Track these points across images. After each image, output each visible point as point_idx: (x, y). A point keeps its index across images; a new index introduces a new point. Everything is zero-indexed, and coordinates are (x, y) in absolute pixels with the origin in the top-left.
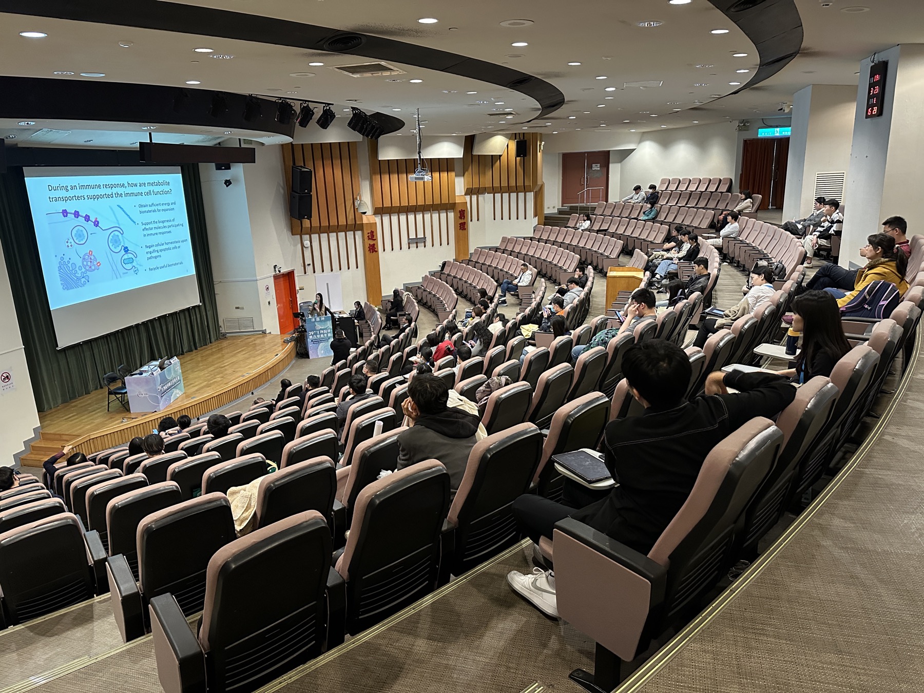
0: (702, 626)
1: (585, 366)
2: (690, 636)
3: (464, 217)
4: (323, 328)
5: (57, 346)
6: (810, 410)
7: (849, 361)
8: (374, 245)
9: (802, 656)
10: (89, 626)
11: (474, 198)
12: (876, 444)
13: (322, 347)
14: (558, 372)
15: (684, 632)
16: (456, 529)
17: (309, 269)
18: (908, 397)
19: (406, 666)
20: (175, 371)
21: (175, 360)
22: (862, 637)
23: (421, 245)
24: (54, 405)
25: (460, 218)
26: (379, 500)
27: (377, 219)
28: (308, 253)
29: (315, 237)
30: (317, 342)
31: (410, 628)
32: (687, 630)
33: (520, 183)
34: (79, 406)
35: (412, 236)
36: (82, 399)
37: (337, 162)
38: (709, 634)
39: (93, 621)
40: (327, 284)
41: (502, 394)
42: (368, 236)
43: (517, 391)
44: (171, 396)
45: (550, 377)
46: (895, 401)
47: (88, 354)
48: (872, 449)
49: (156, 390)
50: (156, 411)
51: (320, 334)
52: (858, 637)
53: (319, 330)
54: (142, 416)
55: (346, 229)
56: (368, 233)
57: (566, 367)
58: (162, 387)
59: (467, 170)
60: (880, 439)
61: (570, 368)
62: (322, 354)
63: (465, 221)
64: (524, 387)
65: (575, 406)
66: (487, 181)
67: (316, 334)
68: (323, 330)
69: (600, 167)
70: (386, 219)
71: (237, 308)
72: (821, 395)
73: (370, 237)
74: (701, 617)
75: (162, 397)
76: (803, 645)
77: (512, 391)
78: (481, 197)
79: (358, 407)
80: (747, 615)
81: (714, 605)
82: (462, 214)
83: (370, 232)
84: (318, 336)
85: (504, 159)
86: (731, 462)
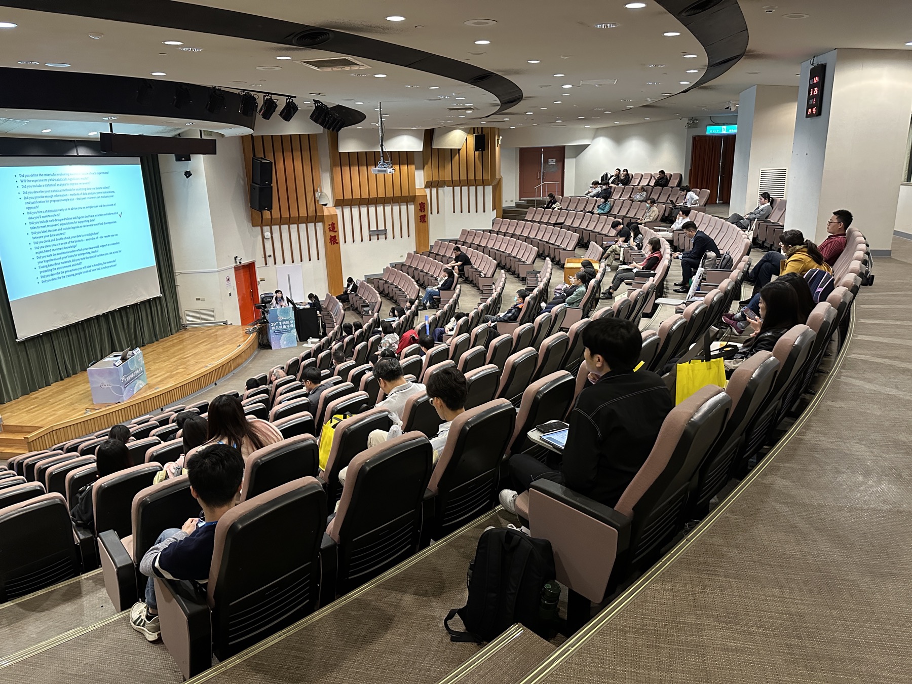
0: (662, 569)
1: (549, 350)
2: (652, 578)
3: (424, 209)
4: (285, 319)
5: (17, 338)
6: (754, 379)
7: (789, 338)
8: (335, 236)
9: (748, 591)
10: (79, 601)
11: (434, 191)
12: (814, 415)
13: (284, 338)
14: (524, 356)
15: (647, 575)
16: (436, 496)
17: (270, 261)
18: (842, 374)
19: (395, 618)
20: (138, 362)
21: (138, 351)
22: (799, 575)
23: (382, 237)
24: (14, 396)
25: (421, 210)
26: (369, 466)
27: (338, 212)
28: (268, 245)
29: (276, 228)
30: (279, 333)
31: (398, 585)
32: (649, 573)
33: (479, 177)
34: (40, 397)
35: (373, 228)
36: (43, 390)
37: (297, 154)
38: (669, 576)
39: (82, 596)
40: (289, 275)
41: (472, 376)
42: (329, 228)
43: (486, 373)
44: (135, 386)
45: (516, 361)
46: (830, 377)
47: (48, 346)
48: (810, 420)
49: (119, 381)
50: (119, 402)
51: (282, 325)
52: (797, 574)
53: (282, 321)
54: (106, 407)
55: (307, 220)
56: (329, 225)
57: (531, 351)
58: (125, 378)
59: (427, 164)
60: (816, 410)
61: (535, 352)
62: (285, 345)
63: (425, 213)
64: (493, 369)
65: (544, 383)
66: (446, 175)
67: (278, 325)
68: (285, 321)
69: (556, 161)
70: (347, 211)
71: (198, 299)
72: (765, 367)
73: (331, 229)
74: (661, 563)
75: (125, 387)
76: (750, 582)
77: (481, 373)
78: (440, 190)
79: (330, 393)
80: (701, 559)
81: (672, 552)
82: (422, 207)
83: (331, 223)
84: (281, 327)
85: (463, 152)
86: (687, 422)
